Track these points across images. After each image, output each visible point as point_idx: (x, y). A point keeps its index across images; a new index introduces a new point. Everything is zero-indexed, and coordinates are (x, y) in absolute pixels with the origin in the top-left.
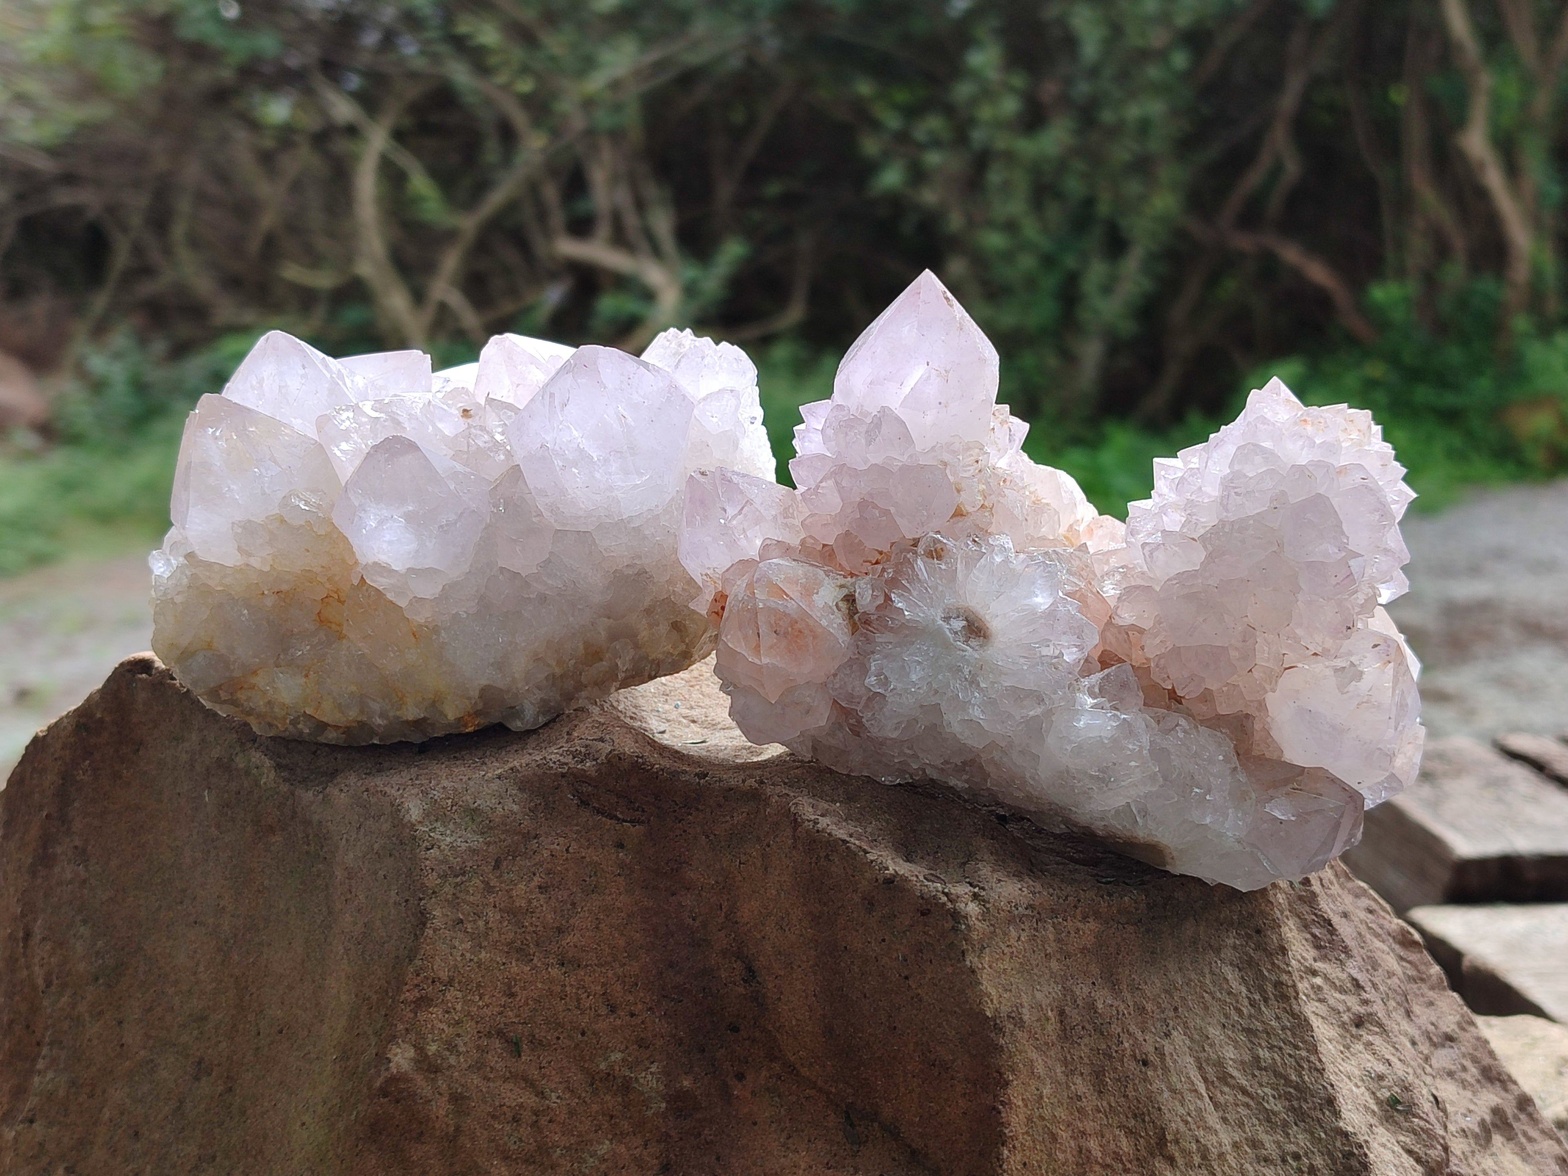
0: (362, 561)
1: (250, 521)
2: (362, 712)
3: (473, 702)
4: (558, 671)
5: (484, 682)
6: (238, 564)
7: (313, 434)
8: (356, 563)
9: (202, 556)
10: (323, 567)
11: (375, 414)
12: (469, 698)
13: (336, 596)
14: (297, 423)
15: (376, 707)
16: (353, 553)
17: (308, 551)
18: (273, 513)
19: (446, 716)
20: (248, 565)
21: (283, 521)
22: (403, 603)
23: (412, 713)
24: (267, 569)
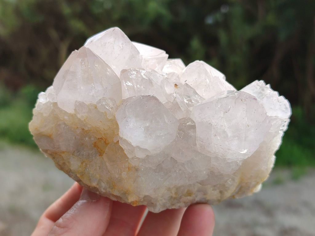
0: (121, 135)
1: (83, 103)
2: (98, 184)
3: (140, 199)
4: (174, 196)
5: (147, 194)
6: (72, 113)
7: (118, 74)
8: (118, 134)
9: (60, 106)
10: (104, 129)
11: (144, 77)
12: (139, 197)
13: (105, 140)
14: (113, 67)
15: (103, 185)
16: (119, 131)
17: (101, 122)
18: (94, 103)
19: (128, 200)
20: (76, 115)
21: (96, 108)
22: (130, 156)
23: (116, 193)
24: (83, 119)
